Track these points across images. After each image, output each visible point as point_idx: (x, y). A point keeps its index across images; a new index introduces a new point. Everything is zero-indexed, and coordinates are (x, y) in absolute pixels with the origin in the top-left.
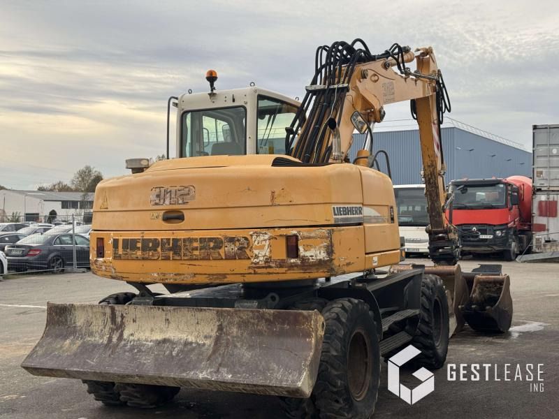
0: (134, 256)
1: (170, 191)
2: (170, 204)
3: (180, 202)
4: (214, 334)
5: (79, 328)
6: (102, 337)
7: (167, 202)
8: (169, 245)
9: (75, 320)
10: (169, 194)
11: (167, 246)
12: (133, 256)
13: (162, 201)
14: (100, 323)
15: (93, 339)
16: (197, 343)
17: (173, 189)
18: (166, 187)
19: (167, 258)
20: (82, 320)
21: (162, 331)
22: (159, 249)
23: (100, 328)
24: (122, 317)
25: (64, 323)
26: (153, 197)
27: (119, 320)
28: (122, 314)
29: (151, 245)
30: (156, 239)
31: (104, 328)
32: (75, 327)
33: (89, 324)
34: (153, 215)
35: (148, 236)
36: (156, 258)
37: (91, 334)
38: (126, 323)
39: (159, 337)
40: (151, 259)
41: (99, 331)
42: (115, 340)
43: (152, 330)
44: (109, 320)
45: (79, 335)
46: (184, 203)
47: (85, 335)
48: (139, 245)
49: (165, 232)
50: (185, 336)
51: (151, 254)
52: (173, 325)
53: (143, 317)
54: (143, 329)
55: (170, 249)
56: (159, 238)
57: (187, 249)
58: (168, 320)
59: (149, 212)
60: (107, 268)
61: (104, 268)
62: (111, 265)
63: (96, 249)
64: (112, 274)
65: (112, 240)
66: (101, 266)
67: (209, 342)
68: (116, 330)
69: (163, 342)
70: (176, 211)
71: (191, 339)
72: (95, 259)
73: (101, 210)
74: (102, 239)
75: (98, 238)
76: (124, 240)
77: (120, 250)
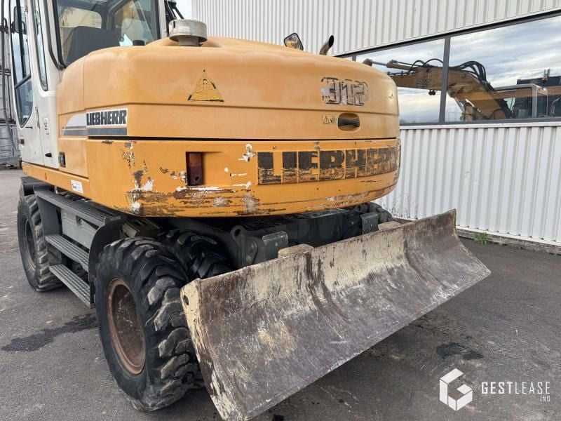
0: (307, 177)
1: (346, 86)
2: (348, 104)
3: (357, 102)
4: (402, 253)
5: (262, 304)
6: (303, 302)
7: (344, 101)
8: (355, 158)
9: (253, 293)
10: (345, 89)
11: (352, 160)
12: (305, 177)
13: (338, 98)
14: (292, 283)
15: (294, 311)
16: (396, 267)
17: (349, 84)
18: (341, 79)
19: (352, 176)
20: (264, 290)
21: (361, 267)
22: (344, 164)
23: (294, 290)
24: (320, 264)
25: (236, 306)
26: (326, 92)
27: (315, 269)
28: (320, 261)
29: (333, 159)
30: (340, 152)
31: (300, 288)
32: (255, 305)
33: (276, 290)
34: (326, 118)
35: (326, 147)
36: (339, 177)
37: (286, 305)
38: (325, 270)
39: (363, 274)
40: (334, 179)
41: (294, 295)
42: (322, 299)
43: (353, 269)
44: (303, 274)
45: (271, 313)
46: (361, 104)
47: (280, 310)
48: (316, 160)
49: (343, 142)
50: (383, 263)
51: (333, 172)
52: (369, 256)
53: (340, 256)
54: (344, 271)
55: (356, 164)
56: (344, 150)
57: (370, 163)
58: (365, 251)
59: (322, 113)
60: (235, 201)
61: (219, 201)
62: (248, 194)
63: (183, 172)
64: (244, 209)
65: (249, 153)
66: (207, 200)
67: (403, 262)
68: (316, 284)
69: (371, 277)
70: (352, 114)
71: (390, 265)
72: (179, 189)
73: (190, 102)
74: (201, 155)
75: (188, 154)
76: (285, 154)
77: (278, 169)
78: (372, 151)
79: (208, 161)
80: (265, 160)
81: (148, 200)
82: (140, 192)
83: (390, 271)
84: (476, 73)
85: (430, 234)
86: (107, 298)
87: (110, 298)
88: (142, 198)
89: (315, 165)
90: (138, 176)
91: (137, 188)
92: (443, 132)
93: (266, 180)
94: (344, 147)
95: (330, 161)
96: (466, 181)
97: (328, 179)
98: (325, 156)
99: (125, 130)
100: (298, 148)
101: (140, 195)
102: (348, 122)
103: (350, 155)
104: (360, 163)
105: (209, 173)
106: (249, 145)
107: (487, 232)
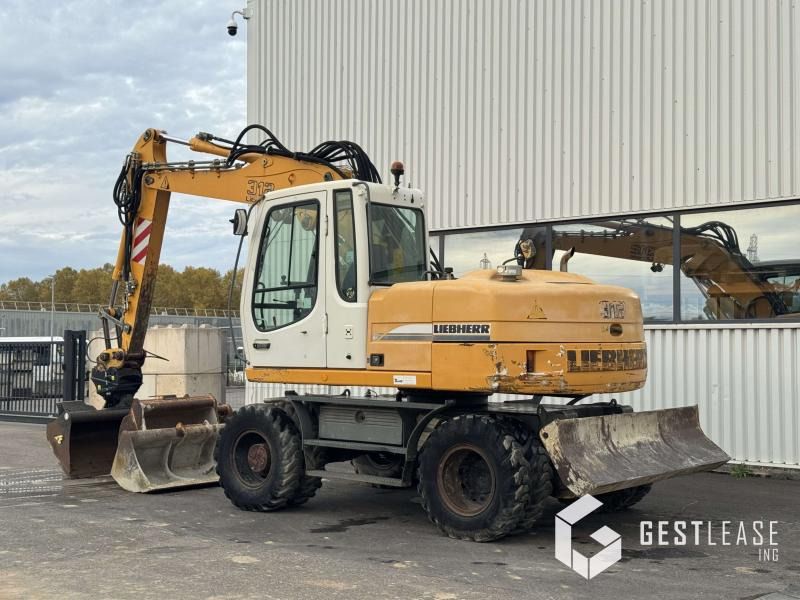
1: (613, 306)
2: (615, 318)
3: (620, 316)
4: (658, 432)
5: (583, 444)
6: (602, 448)
7: (613, 316)
9: (578, 436)
10: (613, 308)
13: (609, 314)
14: (595, 435)
15: (599, 452)
16: (655, 442)
17: (615, 304)
18: (610, 301)
19: (621, 369)
20: (583, 436)
21: (632, 437)
23: (597, 440)
24: (608, 427)
26: (602, 310)
27: (606, 430)
28: (608, 425)
31: (599, 440)
32: (580, 443)
33: (588, 437)
34: (603, 328)
35: (605, 347)
38: (611, 432)
39: (633, 441)
41: (597, 443)
42: (612, 450)
43: (627, 436)
44: (600, 431)
45: (588, 449)
46: (623, 318)
47: (592, 449)
48: (600, 356)
49: (614, 345)
50: (646, 437)
52: (636, 430)
53: (620, 425)
54: (622, 436)
59: (601, 324)
60: (553, 382)
61: (544, 382)
62: (562, 378)
63: (525, 363)
64: (558, 389)
65: (562, 352)
66: (538, 381)
67: (659, 440)
68: (607, 440)
69: (639, 445)
70: (618, 325)
71: (651, 440)
72: (522, 374)
73: (529, 320)
74: (533, 352)
75: (528, 351)
76: (582, 352)
77: (579, 362)
78: (632, 351)
79: (538, 357)
80: (571, 355)
81: (504, 381)
82: (499, 376)
83: (651, 444)
84: (721, 238)
85: (678, 422)
86: (437, 466)
87: (441, 466)
88: (500, 380)
89: (599, 360)
90: (499, 366)
91: (497, 373)
92: (680, 334)
93: (573, 369)
94: (616, 348)
95: (609, 356)
96: (715, 397)
97: (608, 370)
98: (605, 353)
99: (489, 337)
100: (590, 348)
101: (499, 378)
102: (616, 330)
103: (619, 353)
104: (626, 359)
105: (538, 364)
106: (561, 346)
107: (747, 463)
